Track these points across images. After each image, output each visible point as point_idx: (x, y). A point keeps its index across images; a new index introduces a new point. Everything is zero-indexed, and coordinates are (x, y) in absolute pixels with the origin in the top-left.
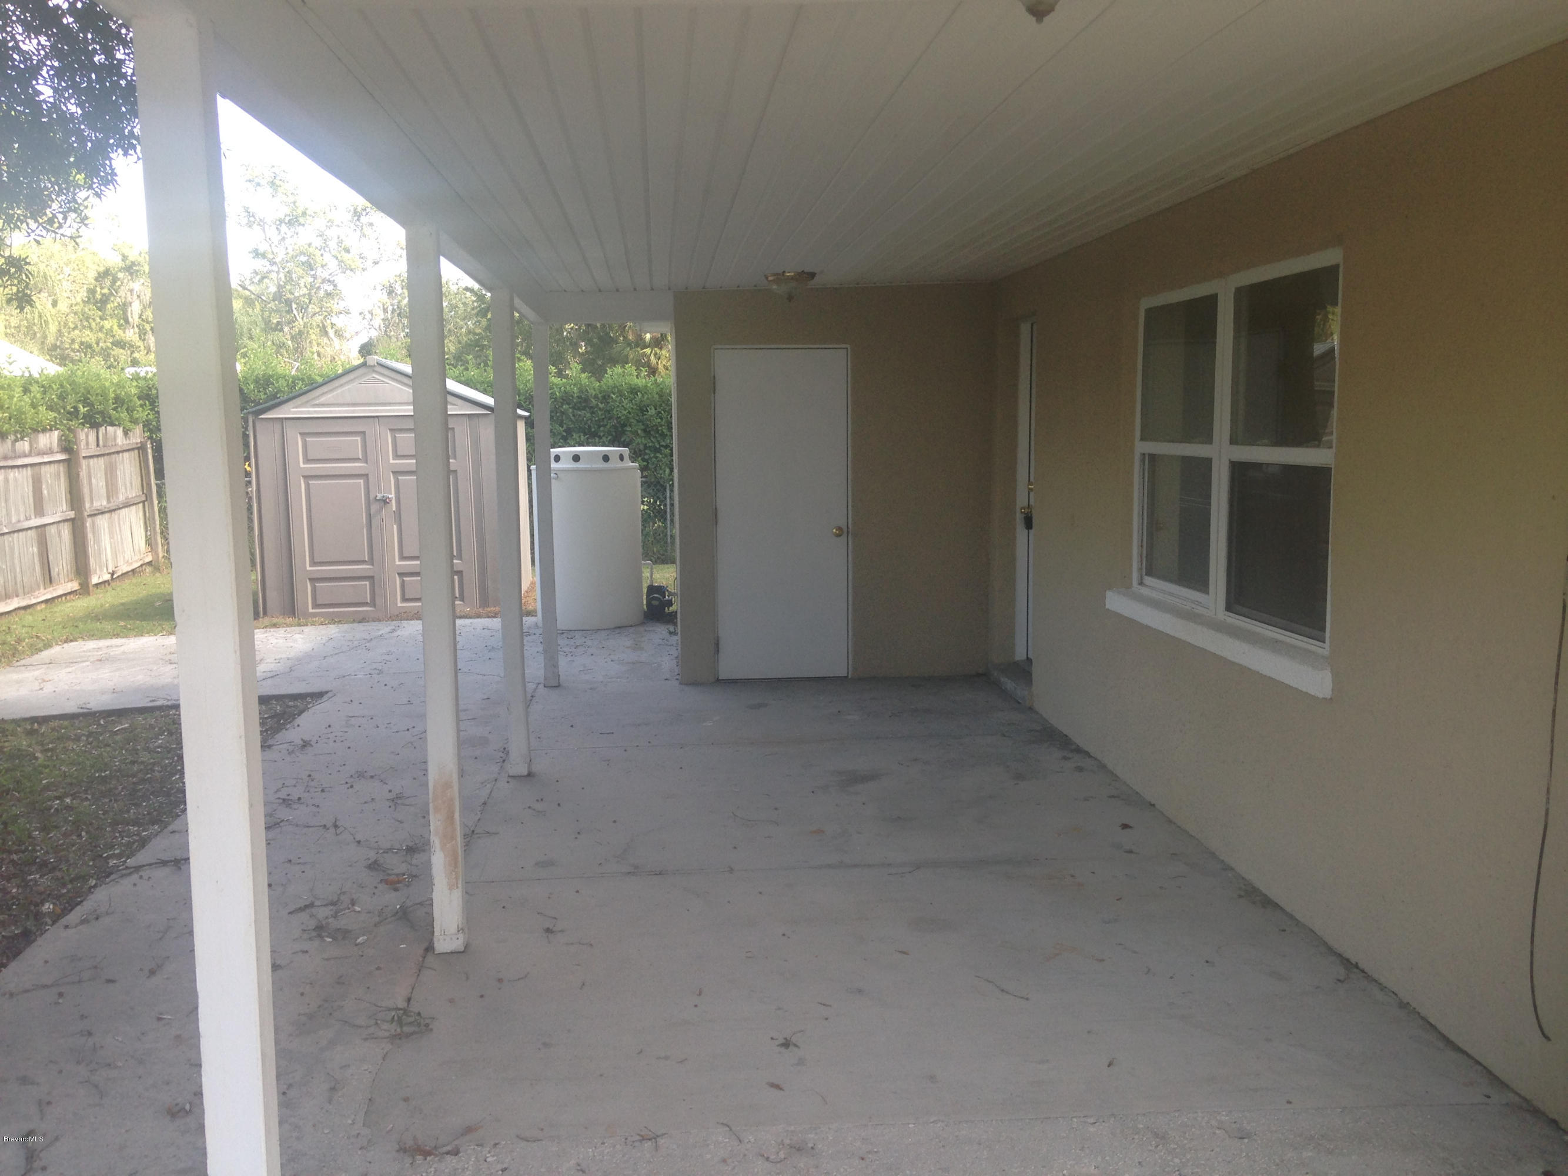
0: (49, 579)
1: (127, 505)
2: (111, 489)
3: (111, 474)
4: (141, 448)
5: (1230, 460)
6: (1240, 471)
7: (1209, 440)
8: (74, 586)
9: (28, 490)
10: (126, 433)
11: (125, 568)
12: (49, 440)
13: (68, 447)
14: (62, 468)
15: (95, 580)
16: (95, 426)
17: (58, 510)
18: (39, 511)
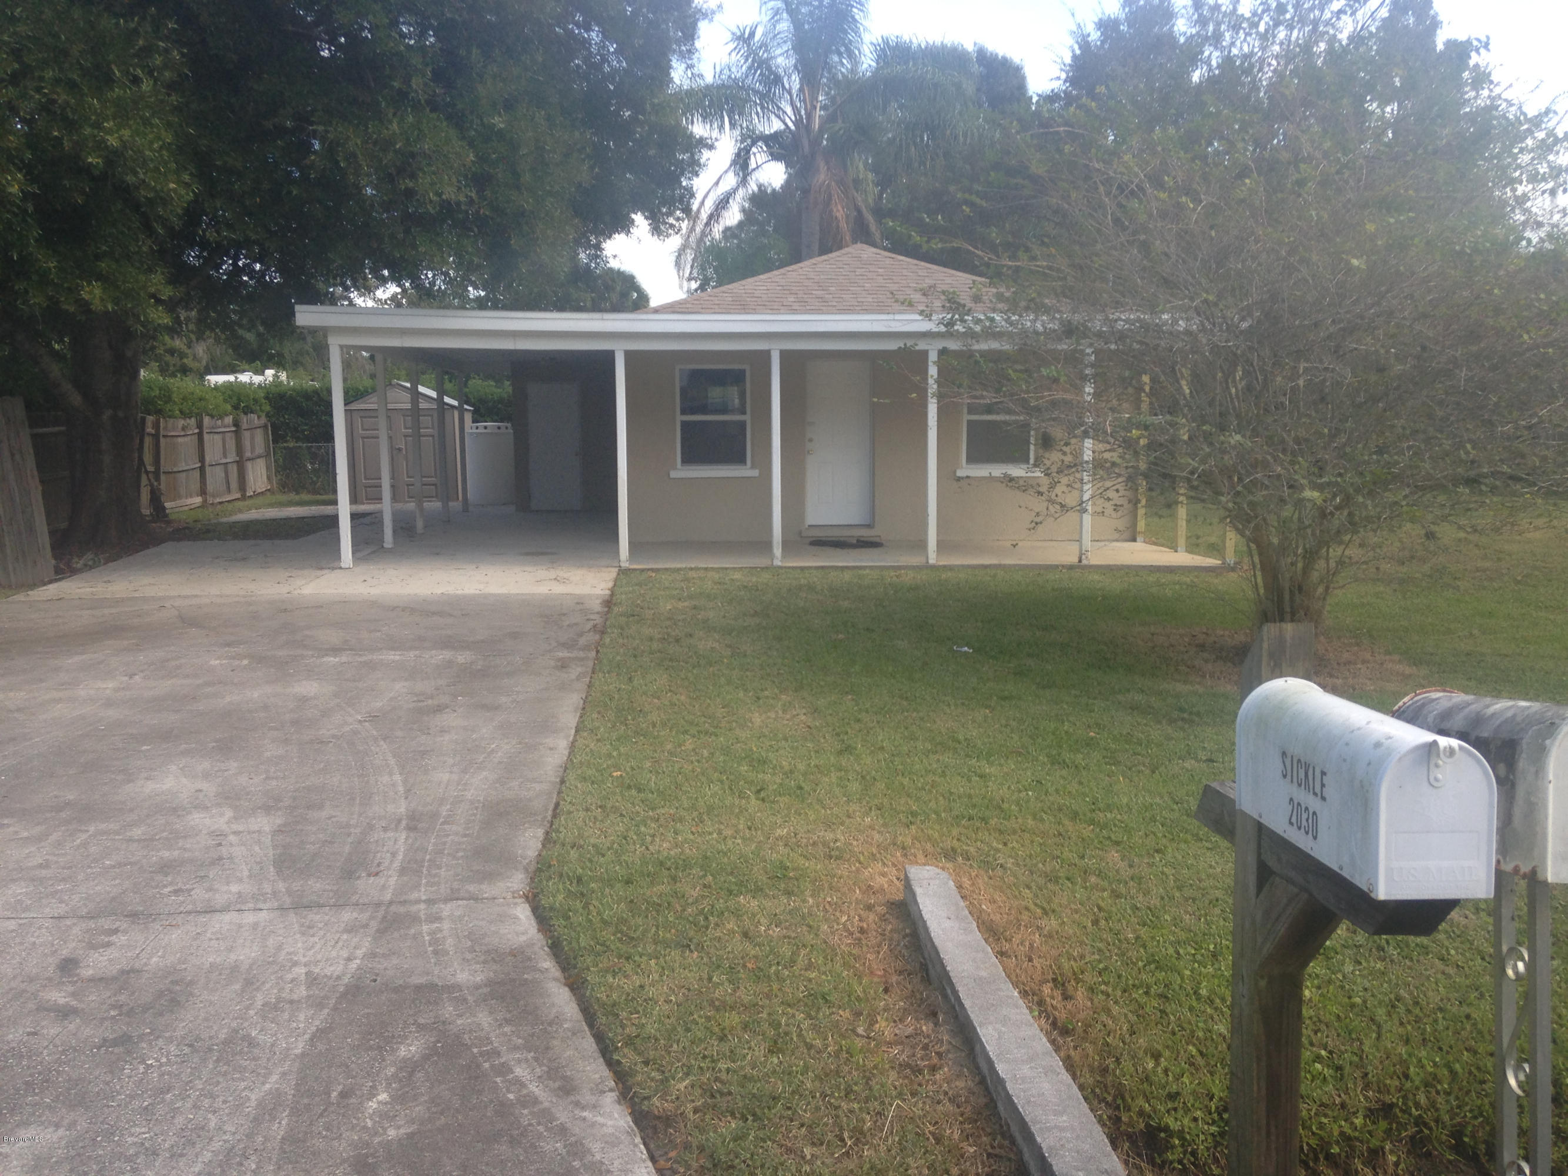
0: (229, 490)
1: (259, 457)
2: (253, 450)
3: (252, 438)
4: (265, 427)
8: (238, 496)
9: (221, 443)
10: (259, 417)
11: (259, 491)
12: (229, 420)
13: (236, 424)
14: (233, 434)
15: (248, 494)
16: (246, 413)
17: (232, 457)
18: (225, 457)
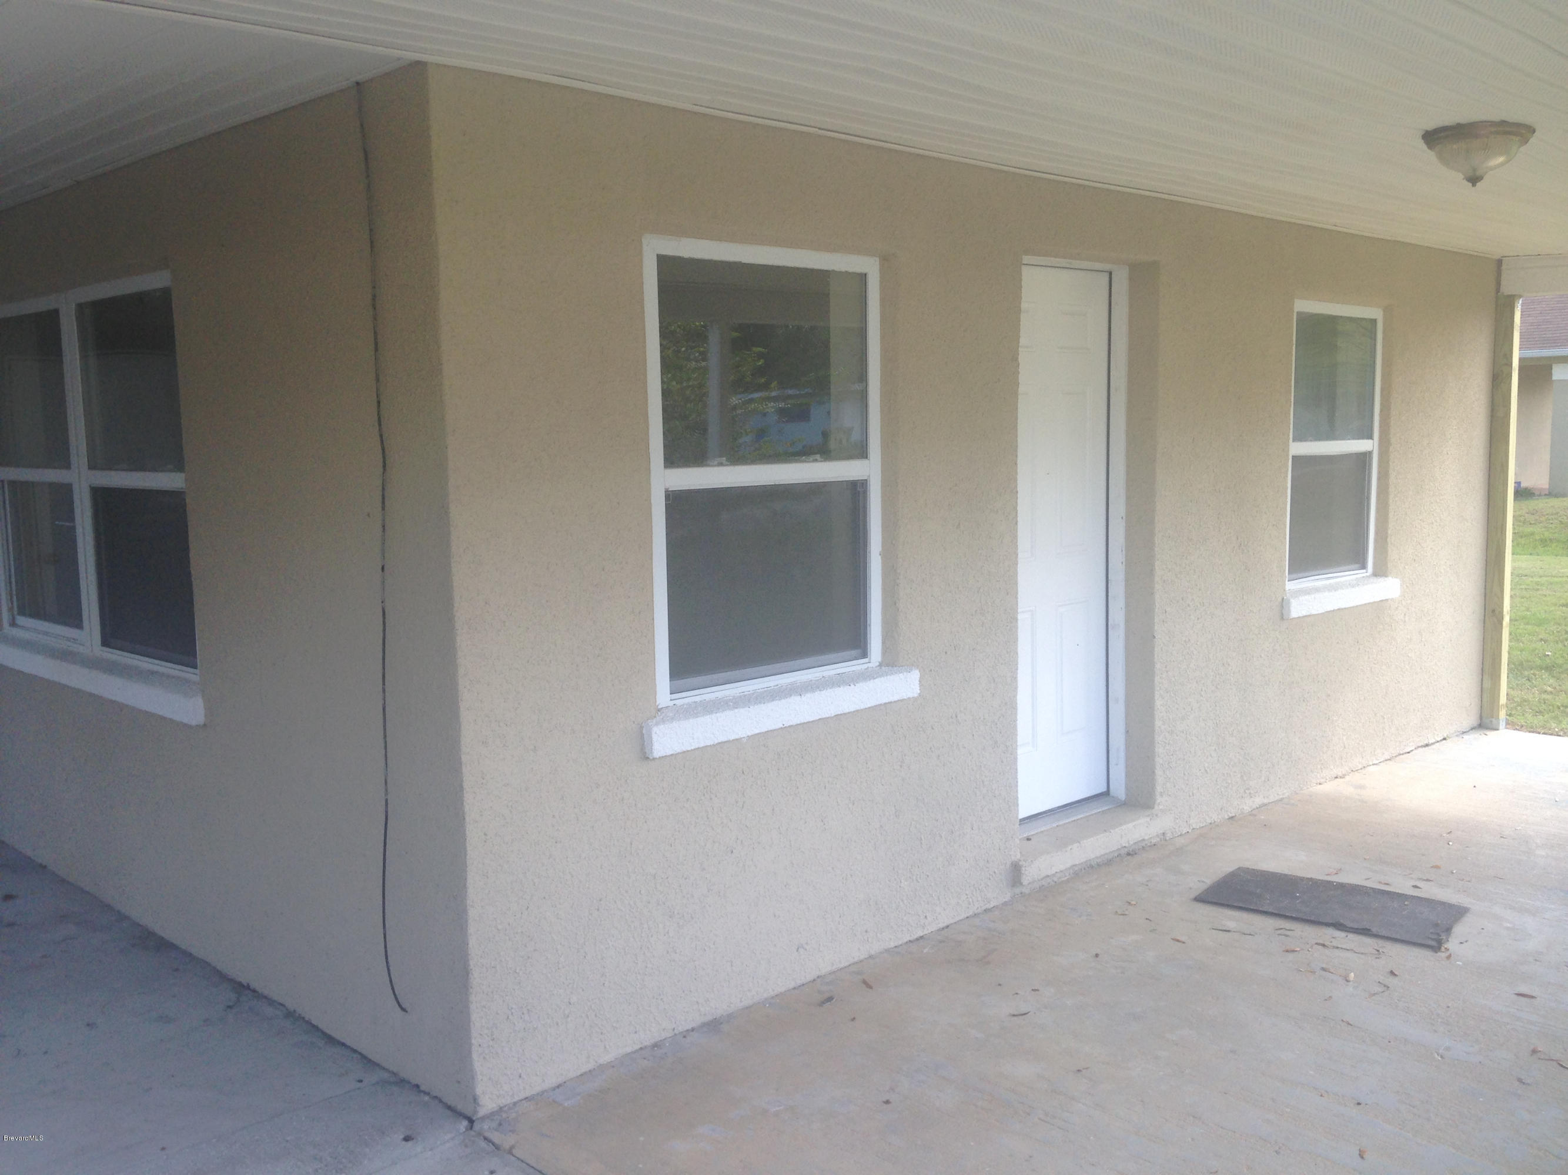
5: (90, 487)
6: (102, 497)
7: (67, 466)
